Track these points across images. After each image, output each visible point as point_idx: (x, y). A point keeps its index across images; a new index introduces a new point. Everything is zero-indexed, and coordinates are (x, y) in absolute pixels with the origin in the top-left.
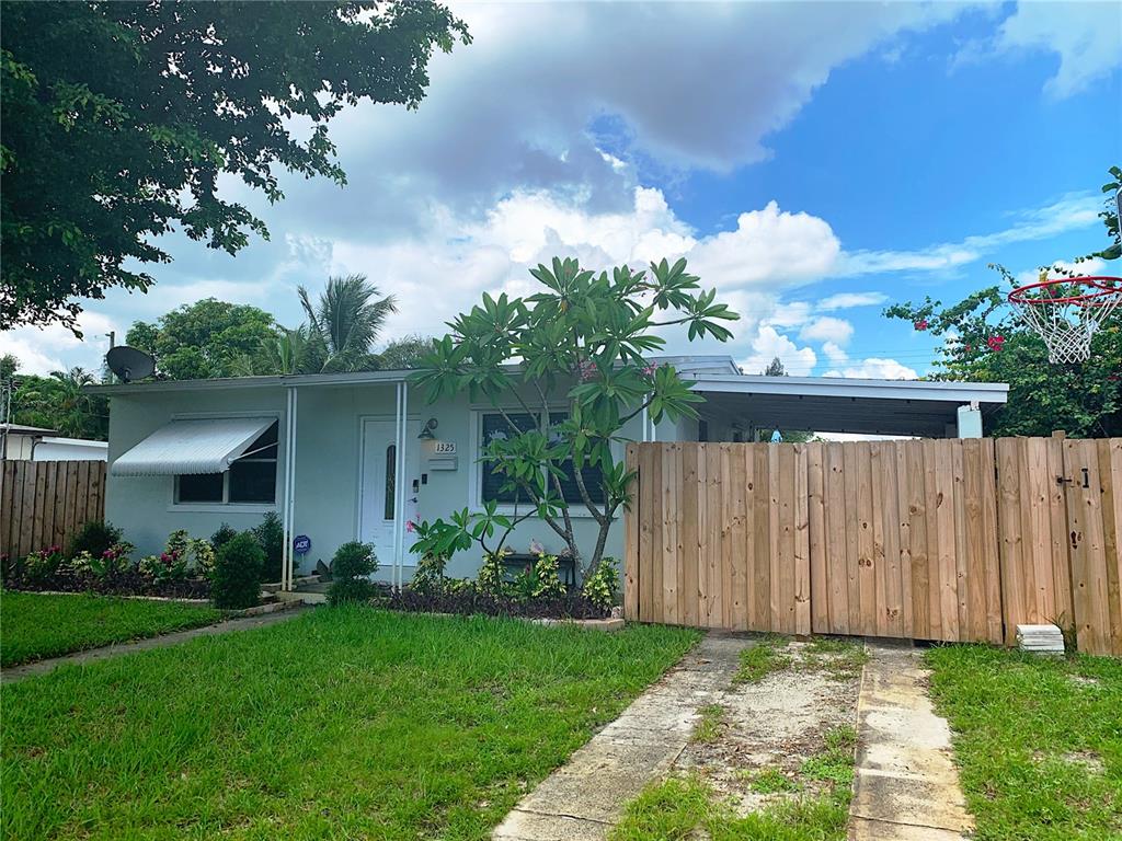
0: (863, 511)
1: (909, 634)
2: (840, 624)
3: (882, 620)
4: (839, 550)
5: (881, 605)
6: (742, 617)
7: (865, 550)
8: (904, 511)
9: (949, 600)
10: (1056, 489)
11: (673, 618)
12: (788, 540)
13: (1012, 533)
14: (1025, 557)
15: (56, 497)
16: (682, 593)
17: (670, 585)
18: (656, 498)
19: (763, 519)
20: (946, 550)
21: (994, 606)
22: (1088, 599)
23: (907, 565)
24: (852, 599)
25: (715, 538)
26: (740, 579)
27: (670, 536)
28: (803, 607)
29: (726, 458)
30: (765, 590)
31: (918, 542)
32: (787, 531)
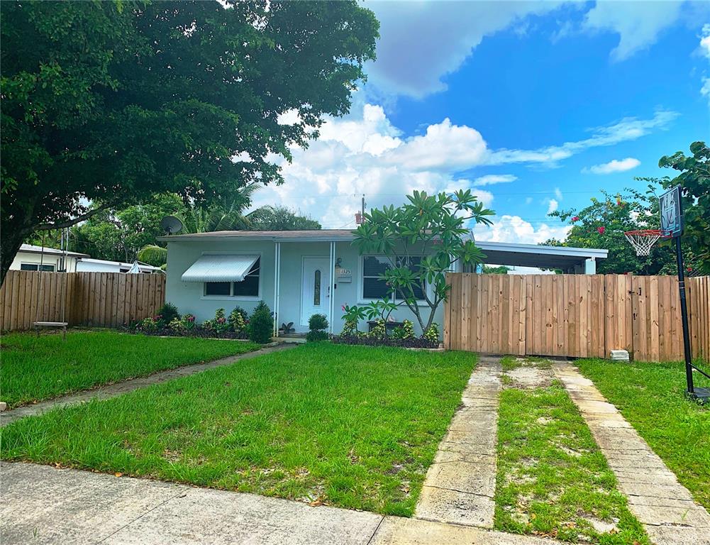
0: (549, 303)
1: (566, 355)
2: (538, 351)
3: (555, 349)
4: (538, 320)
5: (555, 343)
6: (496, 347)
7: (549, 320)
8: (566, 303)
9: (583, 340)
10: (628, 296)
11: (466, 348)
12: (516, 316)
13: (610, 313)
14: (615, 323)
15: (137, 292)
16: (470, 338)
17: (465, 334)
18: (459, 298)
19: (506, 307)
20: (583, 320)
21: (602, 342)
22: (639, 340)
23: (567, 327)
24: (543, 339)
25: (485, 315)
26: (495, 332)
27: (465, 314)
28: (522, 343)
29: (490, 281)
30: (506, 336)
31: (572, 316)
32: (516, 312)
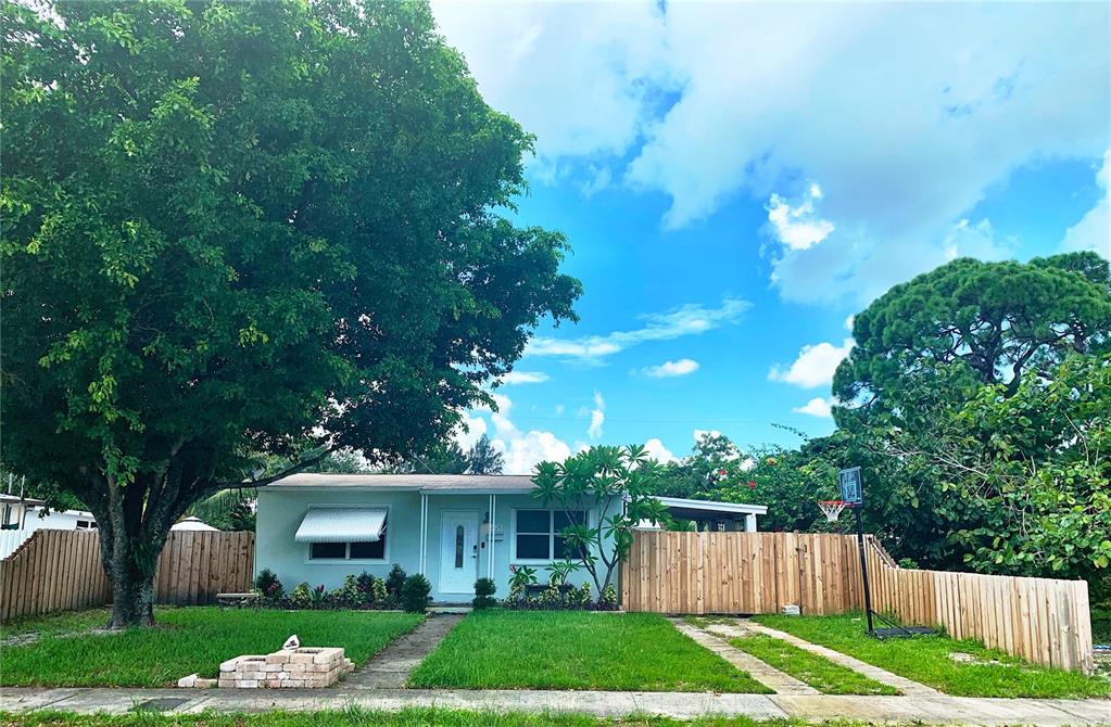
0: (724, 561)
1: (742, 612)
2: (715, 609)
3: (731, 607)
4: (714, 578)
5: (731, 601)
6: (676, 607)
7: (725, 578)
8: (740, 560)
9: (757, 598)
10: (796, 553)
11: (646, 609)
12: (694, 575)
13: (780, 571)
14: (785, 580)
16: (649, 598)
17: (644, 594)
18: (638, 555)
19: (684, 564)
20: (756, 577)
21: (774, 599)
22: (806, 595)
23: (741, 584)
24: (720, 599)
25: (664, 574)
26: (674, 591)
27: (644, 574)
28: (700, 603)
29: (669, 538)
30: (684, 596)
31: (746, 573)
32: (694, 570)
